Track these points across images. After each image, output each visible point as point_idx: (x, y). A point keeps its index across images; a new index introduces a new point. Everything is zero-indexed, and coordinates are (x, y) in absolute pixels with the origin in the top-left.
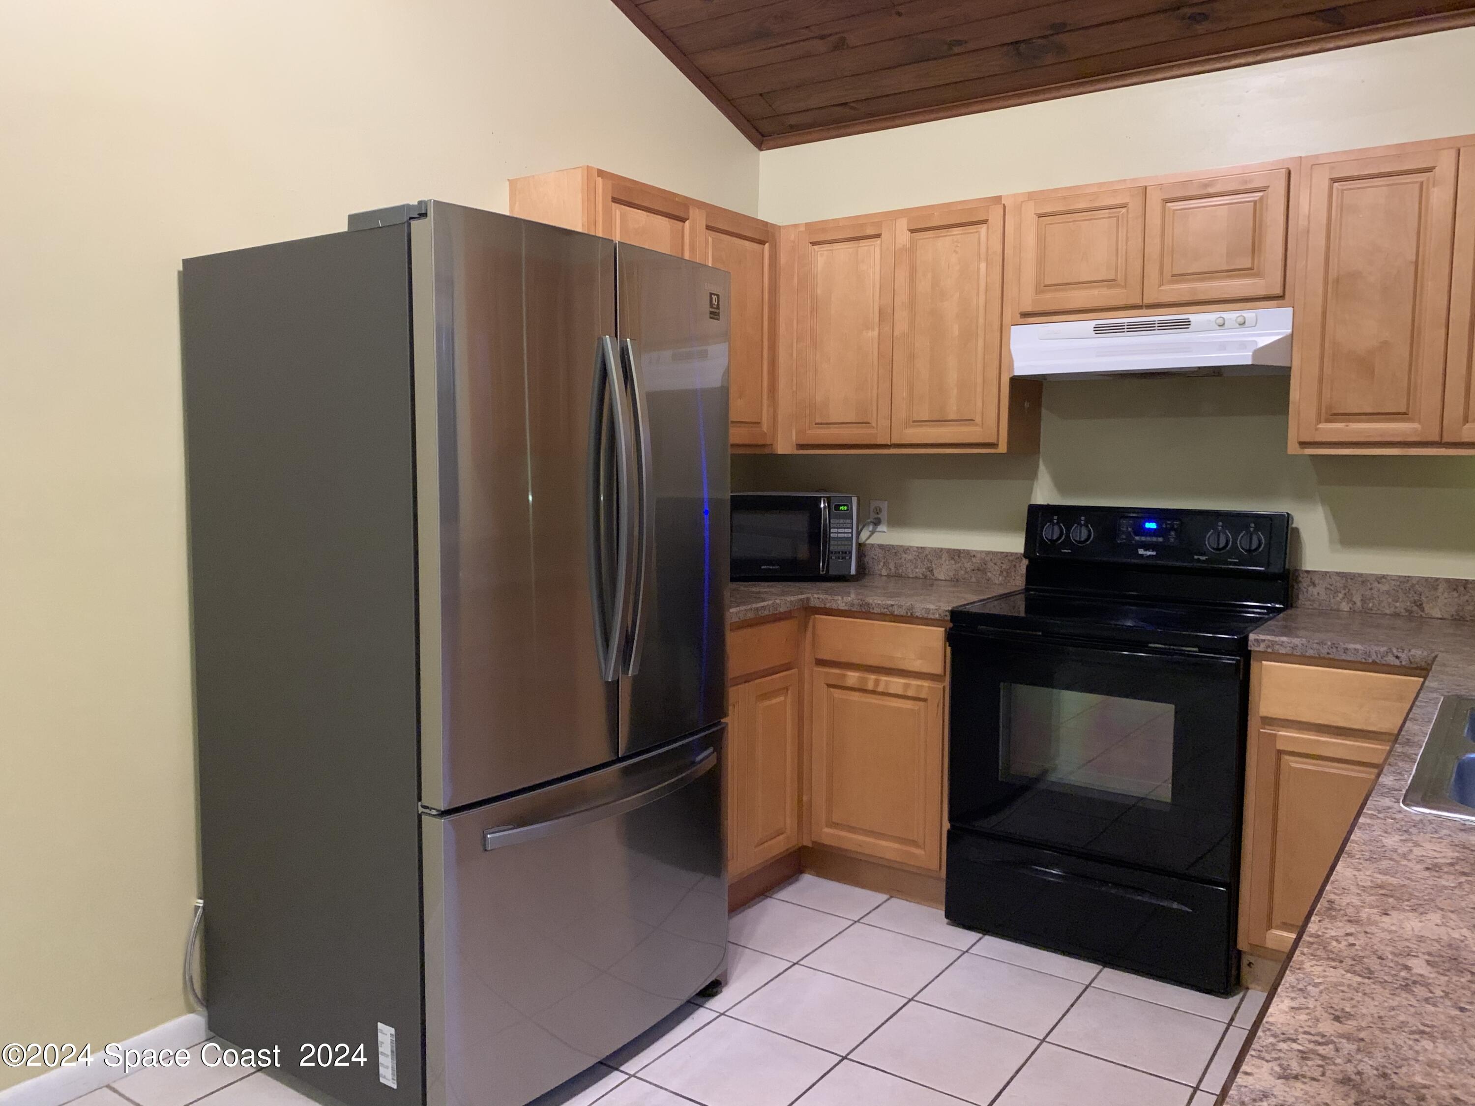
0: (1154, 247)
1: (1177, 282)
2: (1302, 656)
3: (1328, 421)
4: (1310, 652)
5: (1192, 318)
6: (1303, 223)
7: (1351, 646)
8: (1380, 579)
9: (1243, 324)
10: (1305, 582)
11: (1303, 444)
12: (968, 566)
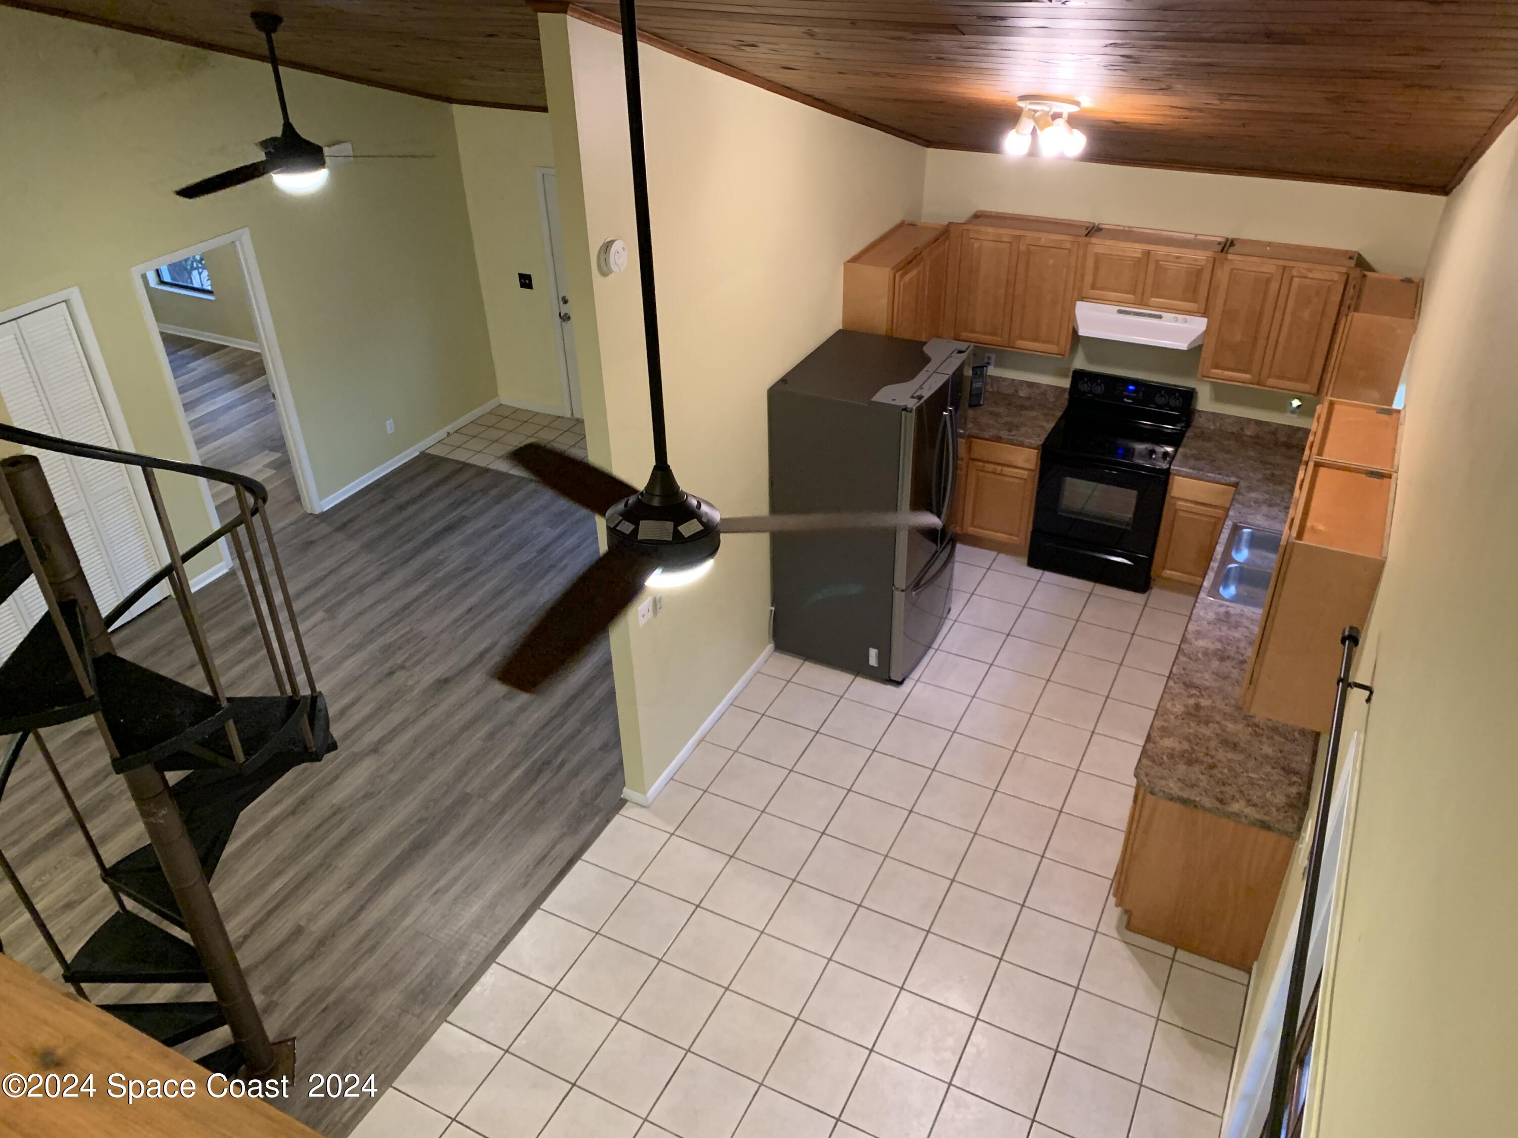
0: (1150, 279)
1: (1158, 297)
3: (1216, 369)
5: (1164, 314)
6: (1218, 283)
8: (1229, 417)
9: (1187, 322)
10: (1197, 415)
11: (1204, 376)
12: (1037, 391)
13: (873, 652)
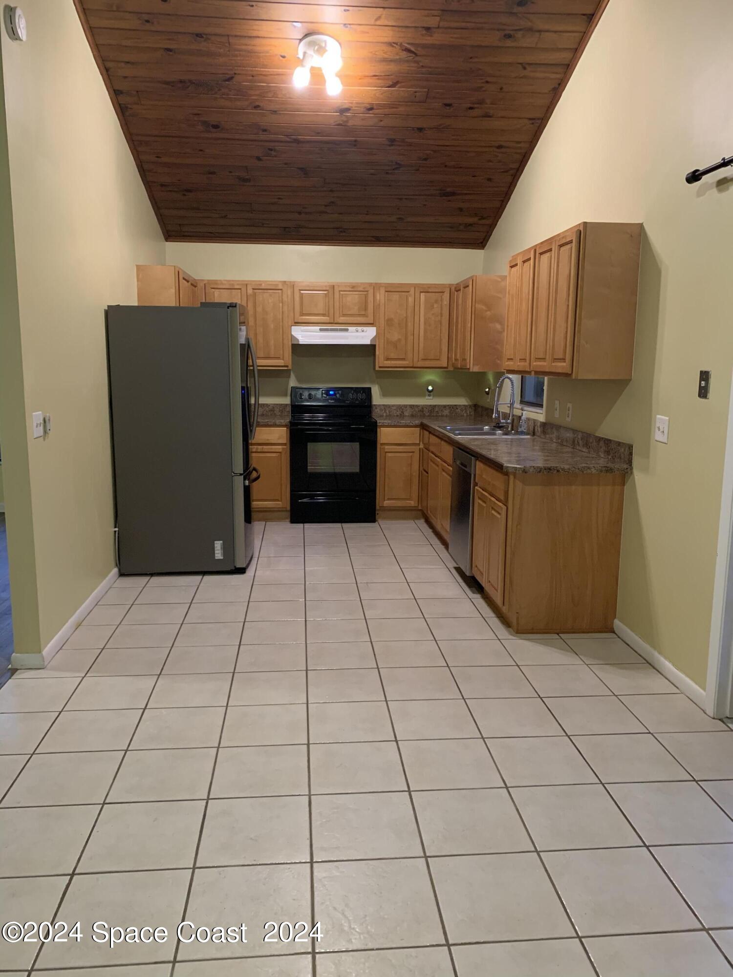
0: (337, 304)
1: (343, 317)
2: (391, 425)
3: (386, 360)
4: (392, 424)
5: (349, 328)
6: (378, 302)
7: (402, 421)
8: (393, 406)
9: (363, 331)
11: (380, 367)
13: (218, 545)
